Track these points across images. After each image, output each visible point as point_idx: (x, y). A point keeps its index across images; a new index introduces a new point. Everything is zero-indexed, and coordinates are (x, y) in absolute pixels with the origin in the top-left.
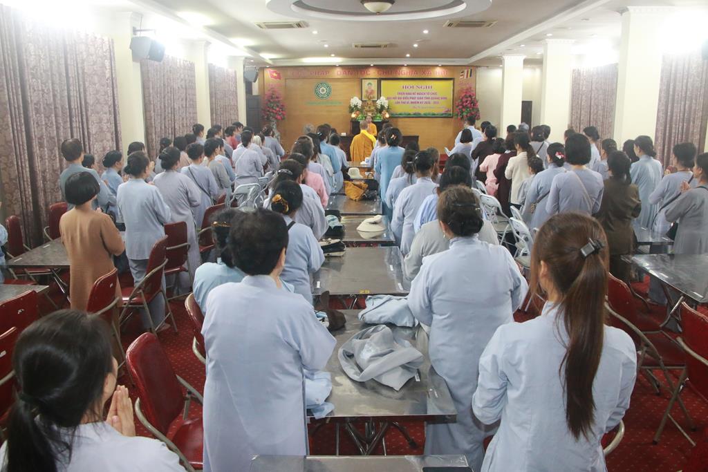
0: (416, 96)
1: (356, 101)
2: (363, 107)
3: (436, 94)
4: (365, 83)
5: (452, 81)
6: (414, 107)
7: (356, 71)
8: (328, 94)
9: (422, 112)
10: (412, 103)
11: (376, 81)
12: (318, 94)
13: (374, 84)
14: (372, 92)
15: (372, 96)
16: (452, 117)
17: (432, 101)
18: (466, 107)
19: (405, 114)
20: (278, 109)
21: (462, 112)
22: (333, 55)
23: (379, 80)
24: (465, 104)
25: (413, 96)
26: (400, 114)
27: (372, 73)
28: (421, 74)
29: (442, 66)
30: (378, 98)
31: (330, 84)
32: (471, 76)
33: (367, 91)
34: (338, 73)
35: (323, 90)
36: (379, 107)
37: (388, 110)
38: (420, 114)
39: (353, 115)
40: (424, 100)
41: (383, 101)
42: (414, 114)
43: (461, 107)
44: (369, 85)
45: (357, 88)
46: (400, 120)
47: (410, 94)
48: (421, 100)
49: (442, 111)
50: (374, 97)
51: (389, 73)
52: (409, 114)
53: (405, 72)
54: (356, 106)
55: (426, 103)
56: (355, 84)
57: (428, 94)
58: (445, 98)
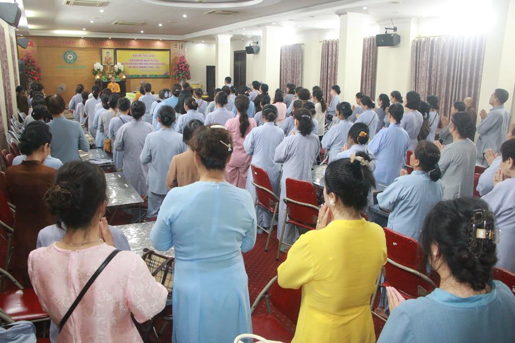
0: (144, 62)
1: (98, 66)
2: (104, 70)
3: (157, 61)
4: (104, 52)
5: (169, 52)
6: (142, 71)
7: (96, 43)
8: (75, 60)
9: (148, 74)
10: (140, 67)
11: (113, 50)
12: (66, 60)
13: (111, 53)
14: (110, 59)
15: (109, 62)
16: (169, 78)
17: (155, 66)
18: (182, 70)
19: (136, 76)
20: (35, 71)
21: (179, 74)
22: (84, 29)
23: (115, 50)
24: (180, 68)
25: (141, 62)
26: (132, 76)
27: (109, 44)
28: (146, 46)
29: (163, 40)
30: (116, 63)
31: (76, 52)
32: (182, 48)
33: (106, 58)
34: (81, 43)
35: (70, 57)
36: (117, 70)
37: (124, 73)
38: (146, 75)
39: (98, 77)
40: (149, 66)
41: (119, 66)
42: (143, 76)
43: (177, 70)
44: (108, 54)
45: (98, 56)
46: (132, 80)
47: (139, 60)
48: (147, 66)
49: (162, 73)
50: (111, 63)
51: (122, 44)
52: (139, 76)
53: (134, 44)
54: (99, 70)
55: (150, 67)
56: (97, 52)
57: (152, 60)
58: (164, 64)
